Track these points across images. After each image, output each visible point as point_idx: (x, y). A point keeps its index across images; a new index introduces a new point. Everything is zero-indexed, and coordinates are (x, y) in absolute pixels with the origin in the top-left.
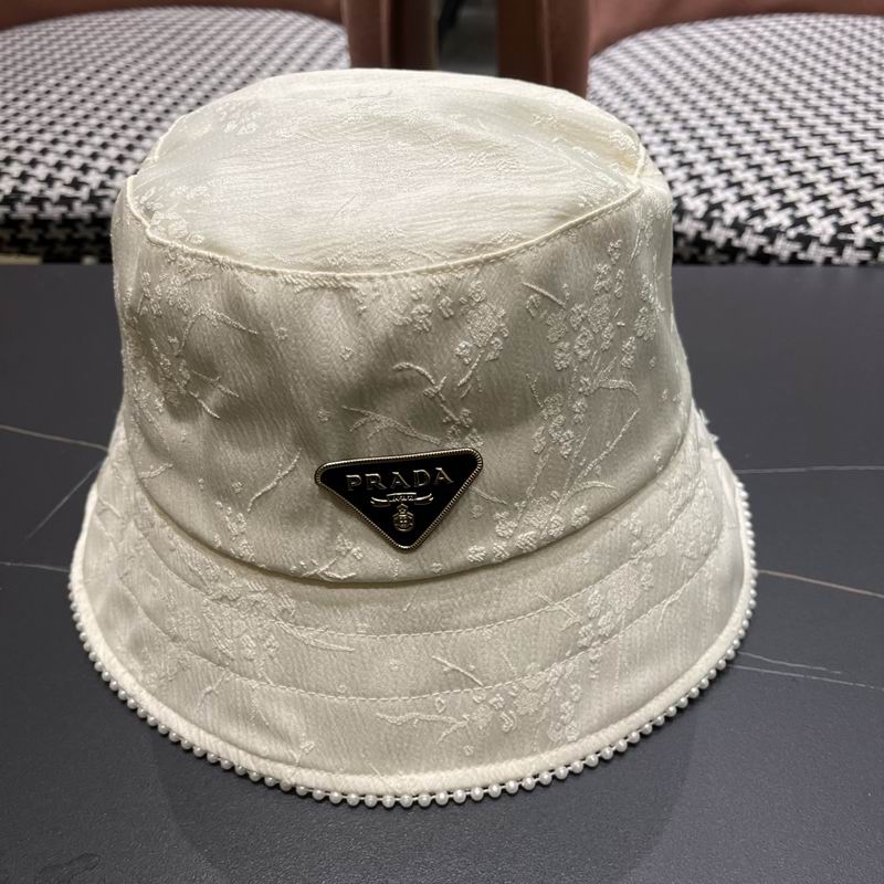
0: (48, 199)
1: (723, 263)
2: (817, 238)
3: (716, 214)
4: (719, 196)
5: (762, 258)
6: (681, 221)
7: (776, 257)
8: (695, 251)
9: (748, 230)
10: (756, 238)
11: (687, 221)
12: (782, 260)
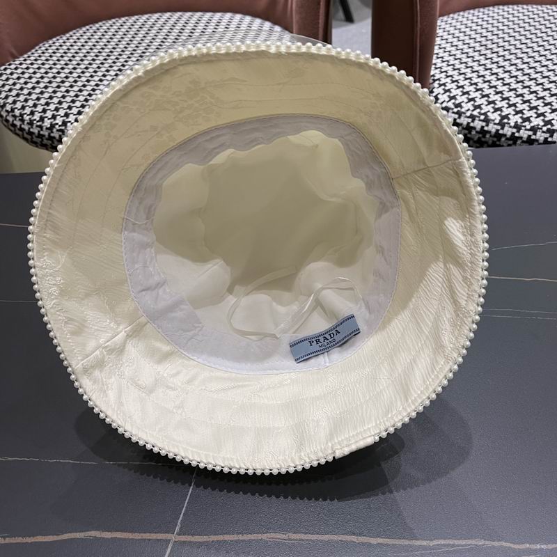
3: (506, 121)
5: (530, 141)
6: (487, 125)
7: (537, 141)
8: (495, 139)
9: (523, 128)
10: (527, 132)
11: (491, 125)
12: (540, 142)
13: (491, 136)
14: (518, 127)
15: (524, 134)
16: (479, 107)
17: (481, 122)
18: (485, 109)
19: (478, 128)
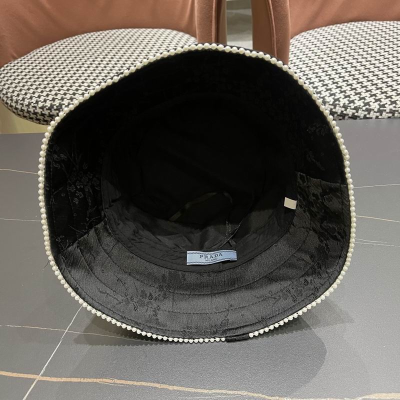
1: (340, 120)
2: (373, 110)
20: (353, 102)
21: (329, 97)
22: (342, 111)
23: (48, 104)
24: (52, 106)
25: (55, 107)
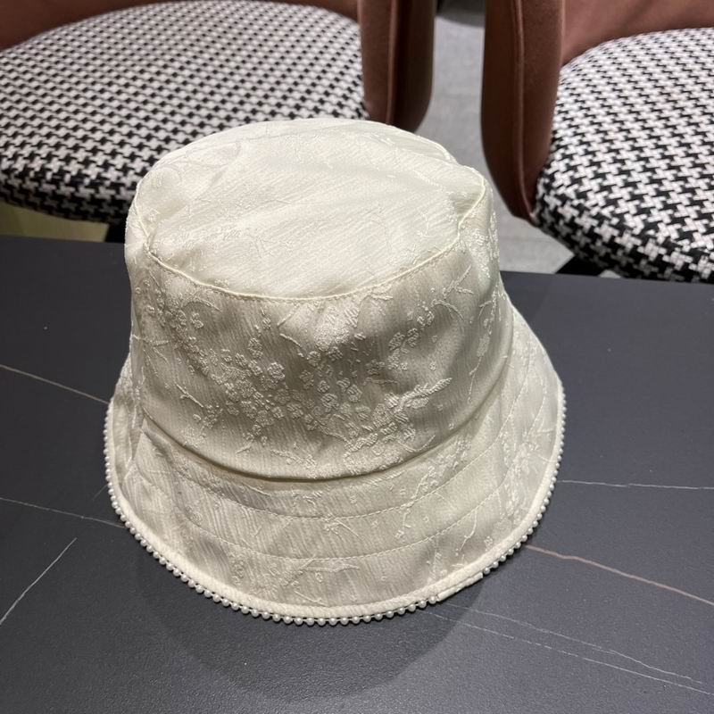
0: (123, 185)
1: (653, 277)
3: (651, 232)
4: (656, 216)
5: (687, 274)
6: (621, 235)
7: (697, 273)
8: (631, 260)
9: (677, 249)
10: (683, 257)
11: (626, 236)
12: (703, 276)
13: (624, 254)
14: (669, 246)
15: (678, 259)
16: (614, 202)
17: (611, 229)
18: (624, 207)
19: (607, 237)
20: (689, 236)
21: (635, 215)
22: (660, 256)
23: (19, 165)
24: (27, 170)
25: (32, 174)
